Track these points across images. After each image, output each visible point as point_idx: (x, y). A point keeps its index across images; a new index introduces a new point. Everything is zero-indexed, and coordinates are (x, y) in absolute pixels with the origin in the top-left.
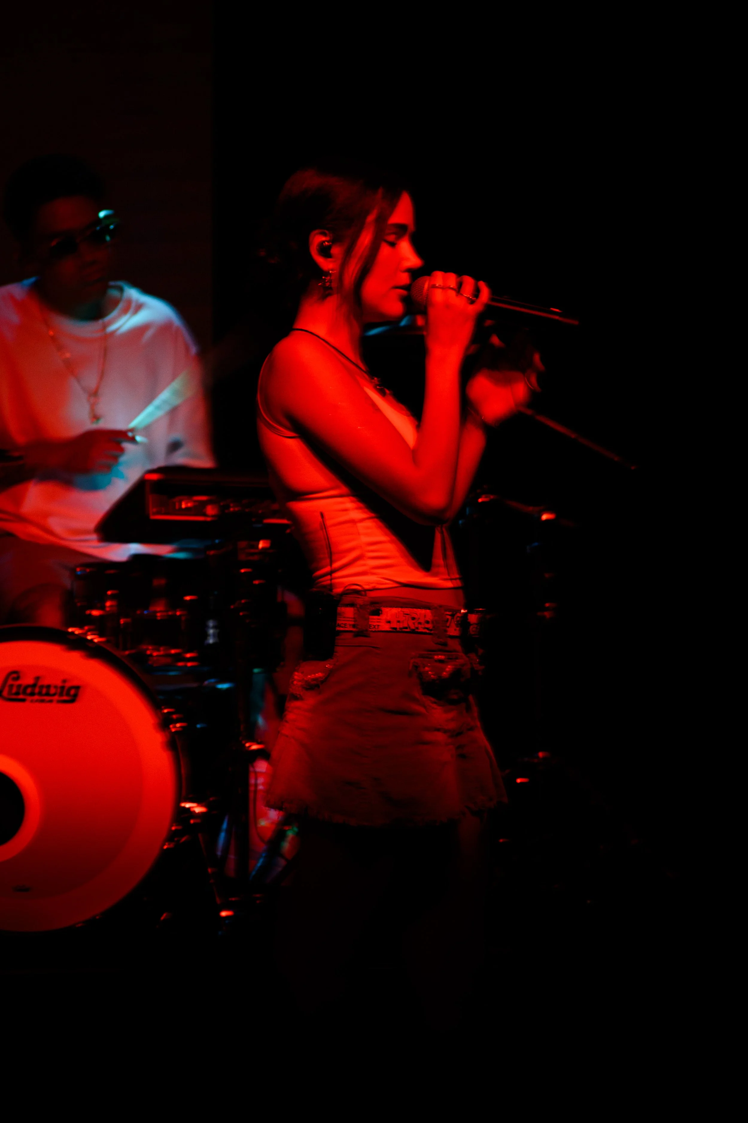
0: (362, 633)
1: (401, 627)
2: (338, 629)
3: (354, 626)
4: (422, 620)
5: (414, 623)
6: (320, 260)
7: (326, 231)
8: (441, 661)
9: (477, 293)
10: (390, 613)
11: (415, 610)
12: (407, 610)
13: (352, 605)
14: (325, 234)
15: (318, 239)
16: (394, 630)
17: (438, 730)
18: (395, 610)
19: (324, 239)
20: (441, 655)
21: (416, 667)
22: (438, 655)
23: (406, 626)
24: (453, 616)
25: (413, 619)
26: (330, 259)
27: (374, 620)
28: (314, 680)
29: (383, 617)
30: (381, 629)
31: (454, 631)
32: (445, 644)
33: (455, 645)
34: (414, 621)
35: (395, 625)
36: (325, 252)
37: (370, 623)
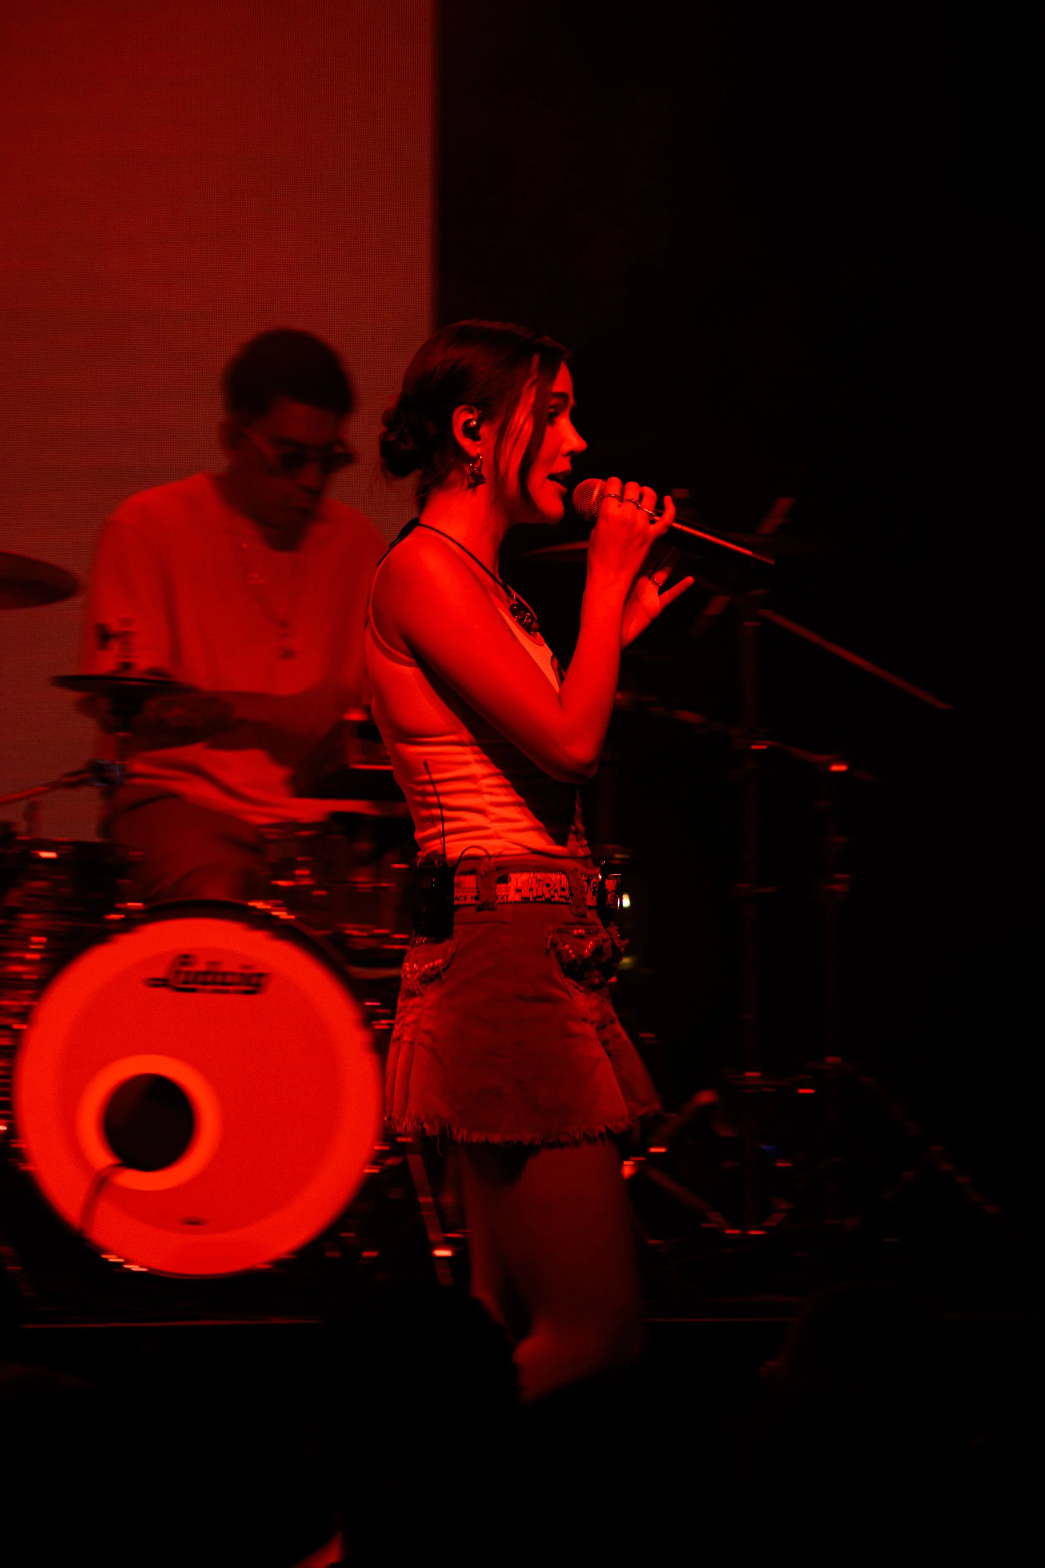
0: (485, 906)
1: (535, 895)
2: (456, 903)
3: (477, 898)
4: (558, 887)
5: (549, 891)
6: (466, 443)
7: (474, 408)
8: (581, 937)
9: (660, 508)
10: (518, 879)
11: (549, 875)
12: (539, 876)
13: (473, 872)
14: (471, 412)
15: (462, 417)
16: (525, 900)
17: (585, 1020)
18: (525, 876)
19: (471, 417)
20: (582, 929)
21: (554, 945)
22: (577, 929)
23: (540, 894)
24: (589, 881)
25: (548, 885)
26: (478, 443)
27: (501, 889)
28: (432, 969)
29: (512, 885)
30: (510, 899)
31: (591, 901)
32: (584, 916)
33: (592, 916)
34: (549, 889)
35: (526, 893)
36: (472, 433)
37: (498, 894)
